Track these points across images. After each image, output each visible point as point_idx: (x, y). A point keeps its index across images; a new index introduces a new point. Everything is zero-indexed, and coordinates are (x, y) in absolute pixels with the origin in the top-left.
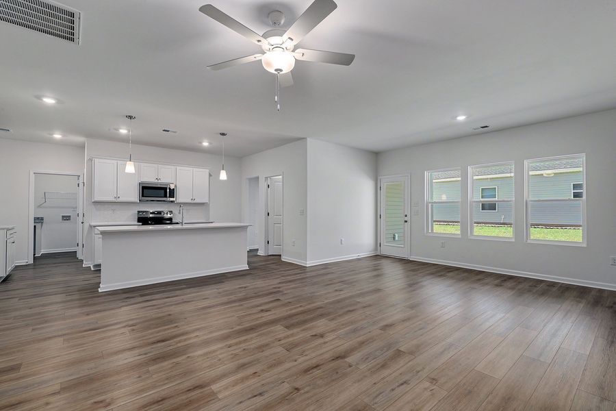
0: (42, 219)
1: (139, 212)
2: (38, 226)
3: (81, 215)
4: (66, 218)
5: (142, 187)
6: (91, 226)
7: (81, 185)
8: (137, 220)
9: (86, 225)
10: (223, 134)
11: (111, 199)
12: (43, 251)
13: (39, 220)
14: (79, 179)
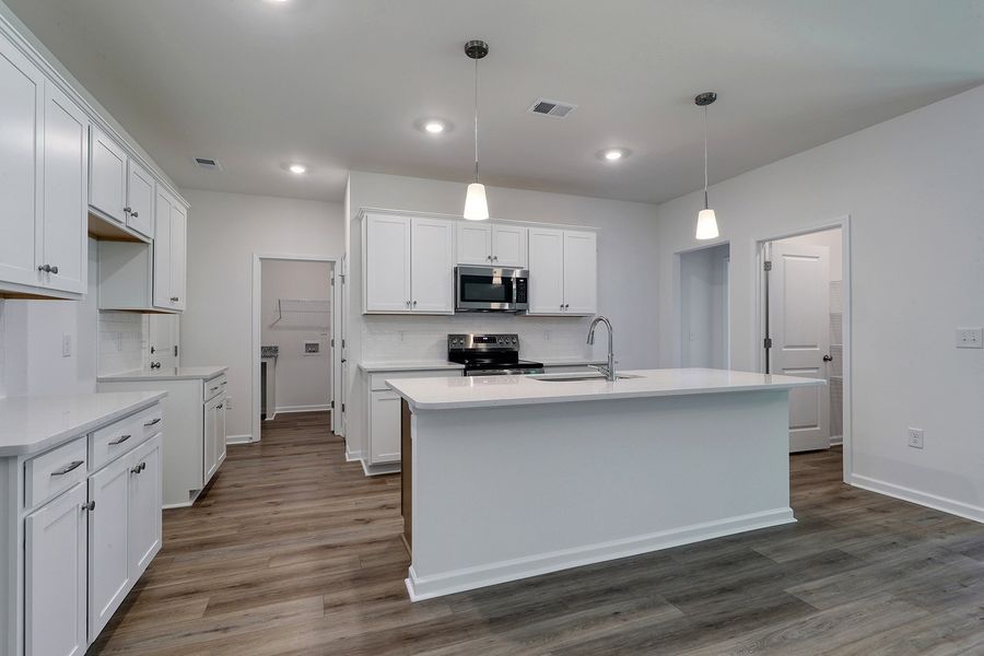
0: (276, 350)
1: (451, 337)
2: (269, 362)
3: (338, 343)
4: (312, 348)
5: (462, 277)
6: (360, 369)
7: (338, 280)
8: (447, 355)
9: (351, 367)
10: (706, 100)
11: (401, 307)
12: (279, 409)
13: (269, 352)
14: (333, 269)
